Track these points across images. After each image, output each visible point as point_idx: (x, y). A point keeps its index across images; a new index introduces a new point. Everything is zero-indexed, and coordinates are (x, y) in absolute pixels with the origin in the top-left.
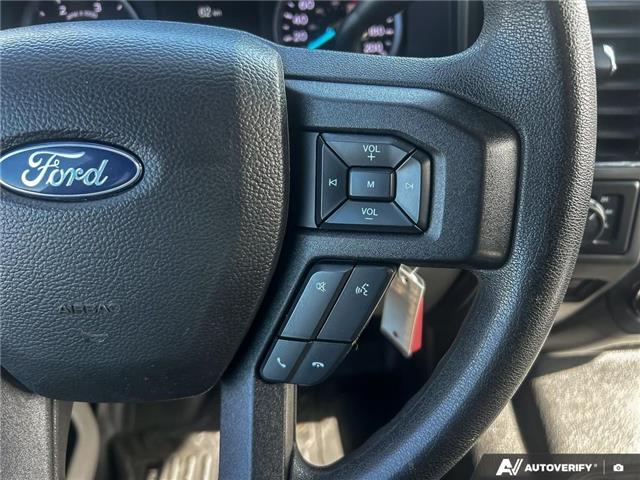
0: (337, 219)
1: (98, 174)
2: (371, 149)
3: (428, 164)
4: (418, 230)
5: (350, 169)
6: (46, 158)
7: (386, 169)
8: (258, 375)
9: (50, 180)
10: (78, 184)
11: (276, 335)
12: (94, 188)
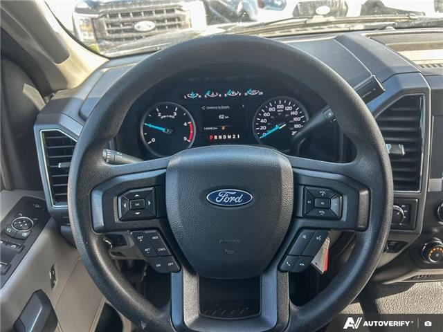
0: (310, 214)
1: (240, 199)
2: (323, 193)
3: (341, 198)
4: (337, 219)
5: (315, 198)
6: (224, 193)
7: (327, 199)
8: (279, 269)
9: (224, 200)
10: (233, 202)
11: (286, 254)
12: (238, 203)
